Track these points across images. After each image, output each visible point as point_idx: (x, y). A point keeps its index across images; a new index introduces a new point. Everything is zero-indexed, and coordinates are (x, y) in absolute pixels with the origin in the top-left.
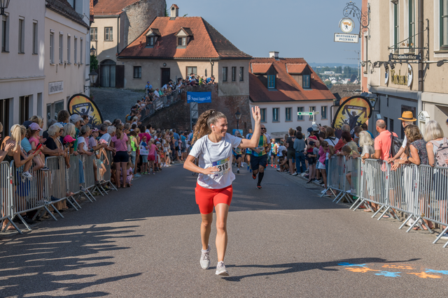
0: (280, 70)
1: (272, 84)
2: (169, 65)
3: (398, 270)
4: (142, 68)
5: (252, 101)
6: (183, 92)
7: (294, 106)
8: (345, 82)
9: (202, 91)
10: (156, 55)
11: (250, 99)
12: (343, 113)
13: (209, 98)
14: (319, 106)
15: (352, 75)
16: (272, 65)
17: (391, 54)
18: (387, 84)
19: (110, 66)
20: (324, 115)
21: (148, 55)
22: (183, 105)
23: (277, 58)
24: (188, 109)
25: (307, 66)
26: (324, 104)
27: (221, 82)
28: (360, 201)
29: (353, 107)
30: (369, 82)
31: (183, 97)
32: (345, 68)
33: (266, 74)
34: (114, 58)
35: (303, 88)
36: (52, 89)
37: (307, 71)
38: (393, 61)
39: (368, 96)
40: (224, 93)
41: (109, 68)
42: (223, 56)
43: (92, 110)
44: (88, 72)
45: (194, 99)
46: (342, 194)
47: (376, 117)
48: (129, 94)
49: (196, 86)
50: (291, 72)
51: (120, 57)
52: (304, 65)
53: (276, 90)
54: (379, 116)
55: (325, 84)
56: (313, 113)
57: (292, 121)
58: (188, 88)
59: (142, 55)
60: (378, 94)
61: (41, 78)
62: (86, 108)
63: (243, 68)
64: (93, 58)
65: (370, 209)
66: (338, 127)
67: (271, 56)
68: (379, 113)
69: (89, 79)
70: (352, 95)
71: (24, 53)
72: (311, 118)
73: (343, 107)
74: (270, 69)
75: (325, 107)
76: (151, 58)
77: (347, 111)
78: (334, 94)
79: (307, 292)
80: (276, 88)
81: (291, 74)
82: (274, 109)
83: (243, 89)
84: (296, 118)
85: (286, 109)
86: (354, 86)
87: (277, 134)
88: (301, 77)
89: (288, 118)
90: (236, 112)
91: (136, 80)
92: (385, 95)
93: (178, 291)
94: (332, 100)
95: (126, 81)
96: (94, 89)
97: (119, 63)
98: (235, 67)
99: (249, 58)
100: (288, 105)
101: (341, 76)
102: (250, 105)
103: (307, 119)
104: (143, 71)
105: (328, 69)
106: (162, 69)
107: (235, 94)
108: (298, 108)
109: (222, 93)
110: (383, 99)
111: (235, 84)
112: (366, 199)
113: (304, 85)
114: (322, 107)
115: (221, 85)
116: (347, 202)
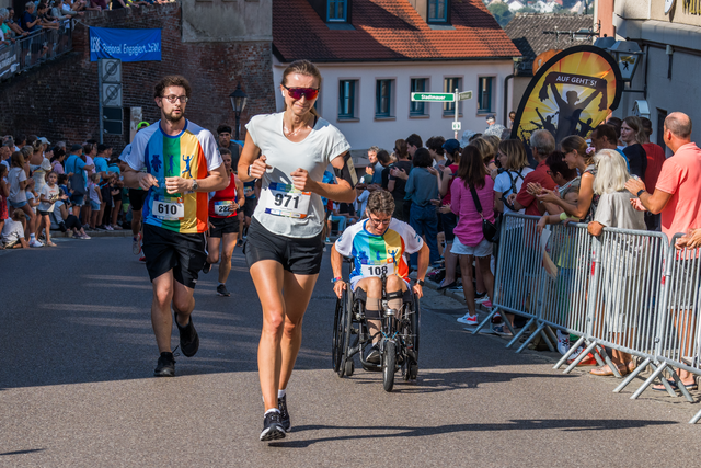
1: (339, 10)
5: (282, 59)
6: (79, 28)
7: (402, 76)
8: (548, 7)
9: (135, 26)
11: (276, 52)
12: (543, 95)
13: (155, 47)
14: (471, 75)
18: (672, 13)
20: (485, 103)
22: (79, 68)
24: (93, 77)
26: (486, 70)
29: (571, 78)
30: (618, 9)
31: (75, 40)
35: (428, 22)
39: (614, 48)
40: (199, 33)
45: (111, 50)
46: (534, 326)
47: (637, 109)
53: (351, 29)
54: (642, 106)
55: (492, 14)
56: (456, 97)
57: (394, 119)
58: (92, 16)
60: (643, 44)
65: (610, 367)
68: (645, 98)
70: (567, 43)
72: (449, 111)
73: (543, 79)
75: (490, 80)
77: (555, 91)
78: (513, 41)
80: (349, 21)
82: (342, 83)
83: (255, 22)
84: (407, 109)
85: (379, 82)
86: (575, 20)
89: (384, 108)
90: (232, 89)
92: (662, 46)
94: (509, 58)
100: (385, 72)
102: (274, 70)
103: (436, 114)
107: (231, 38)
108: (413, 81)
109: (193, 34)
110: (658, 59)
111: (231, 8)
112: (600, 341)
113: (432, 15)
114: (481, 80)
115: (191, 8)
116: (548, 349)
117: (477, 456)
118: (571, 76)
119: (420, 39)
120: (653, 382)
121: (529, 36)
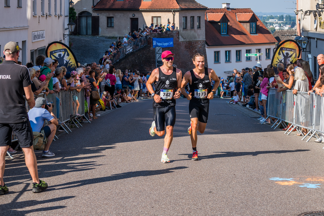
0: (231, 18)
1: (225, 31)
2: (137, 15)
3: (318, 182)
4: (115, 19)
5: (208, 45)
6: (150, 38)
7: (243, 49)
8: (286, 28)
9: (166, 37)
10: (126, 7)
11: (206, 43)
12: (279, 54)
13: (171, 43)
14: (263, 48)
15: (292, 22)
16: (225, 15)
17: (318, 4)
18: (316, 29)
19: (87, 17)
20: (268, 56)
21: (120, 7)
22: (150, 50)
23: (228, 9)
24: (154, 52)
25: (254, 15)
26: (268, 47)
27: (182, 29)
28: (292, 127)
30: (301, 28)
31: (148, 42)
32: (286, 16)
33: (219, 22)
34: (90, 11)
35: (250, 33)
36: (35, 37)
37: (254, 19)
38: (320, 10)
39: (301, 39)
40: (184, 39)
41: (86, 19)
42: (183, 7)
43: (68, 55)
44: (67, 22)
45: (159, 44)
46: (279, 121)
47: (308, 56)
48: (103, 41)
49: (160, 33)
50: (240, 20)
51: (95, 9)
52: (251, 14)
53: (228, 36)
54: (310, 56)
55: (270, 30)
56: (258, 55)
57: (241, 62)
58: (153, 35)
59: (114, 7)
60: (309, 38)
61: (25, 28)
62: (62, 53)
63: (200, 17)
64: (71, 10)
66: (275, 65)
67: (223, 7)
68: (310, 53)
69: (68, 28)
71: (10, 7)
72: (257, 59)
73: (279, 49)
74: (223, 18)
75: (269, 49)
76: (122, 10)
77: (282, 52)
78: (275, 38)
79: (242, 203)
80: (227, 34)
81: (240, 22)
82: (226, 52)
83: (200, 35)
84: (245, 59)
85: (237, 51)
86: (293, 32)
87: (229, 72)
88: (248, 24)
89: (239, 59)
91: (110, 29)
92: (314, 38)
93: (135, 206)
94: (274, 43)
95: (100, 30)
96: (73, 37)
97: (95, 14)
98: (193, 17)
99: (205, 9)
100: (238, 48)
101: (283, 23)
102: (206, 49)
103: (253, 59)
104: (116, 21)
105: (272, 18)
106: (131, 19)
107: (193, 40)
108: (247, 50)
109: (182, 39)
110: (313, 42)
111: (193, 31)
112: (297, 125)
113: (251, 31)
114: (266, 49)
115: (182, 32)
116: (284, 128)
117: (259, 160)
118: (287, 48)
119: (248, 38)
120: (313, 137)
121: (280, 36)
